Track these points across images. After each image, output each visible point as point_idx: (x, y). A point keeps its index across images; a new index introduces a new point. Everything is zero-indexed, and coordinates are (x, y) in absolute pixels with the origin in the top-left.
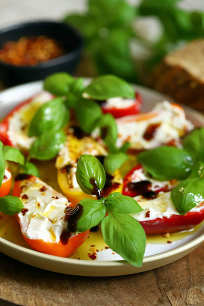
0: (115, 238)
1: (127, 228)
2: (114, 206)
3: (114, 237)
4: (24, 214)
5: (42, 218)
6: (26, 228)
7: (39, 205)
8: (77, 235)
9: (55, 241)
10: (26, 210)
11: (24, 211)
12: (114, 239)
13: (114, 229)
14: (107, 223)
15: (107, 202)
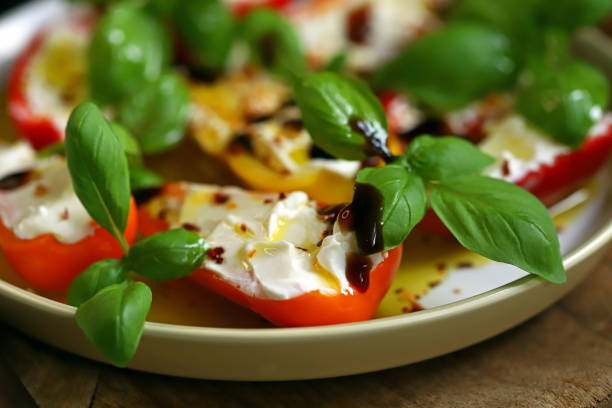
0: (486, 230)
1: (498, 200)
2: (437, 165)
3: (480, 227)
4: (219, 261)
5: (279, 249)
6: (254, 284)
7: (244, 228)
8: (387, 255)
9: (339, 288)
10: (220, 250)
11: (216, 254)
12: (484, 234)
13: (471, 211)
14: (444, 206)
15: (414, 163)
